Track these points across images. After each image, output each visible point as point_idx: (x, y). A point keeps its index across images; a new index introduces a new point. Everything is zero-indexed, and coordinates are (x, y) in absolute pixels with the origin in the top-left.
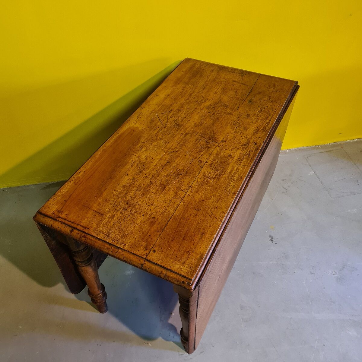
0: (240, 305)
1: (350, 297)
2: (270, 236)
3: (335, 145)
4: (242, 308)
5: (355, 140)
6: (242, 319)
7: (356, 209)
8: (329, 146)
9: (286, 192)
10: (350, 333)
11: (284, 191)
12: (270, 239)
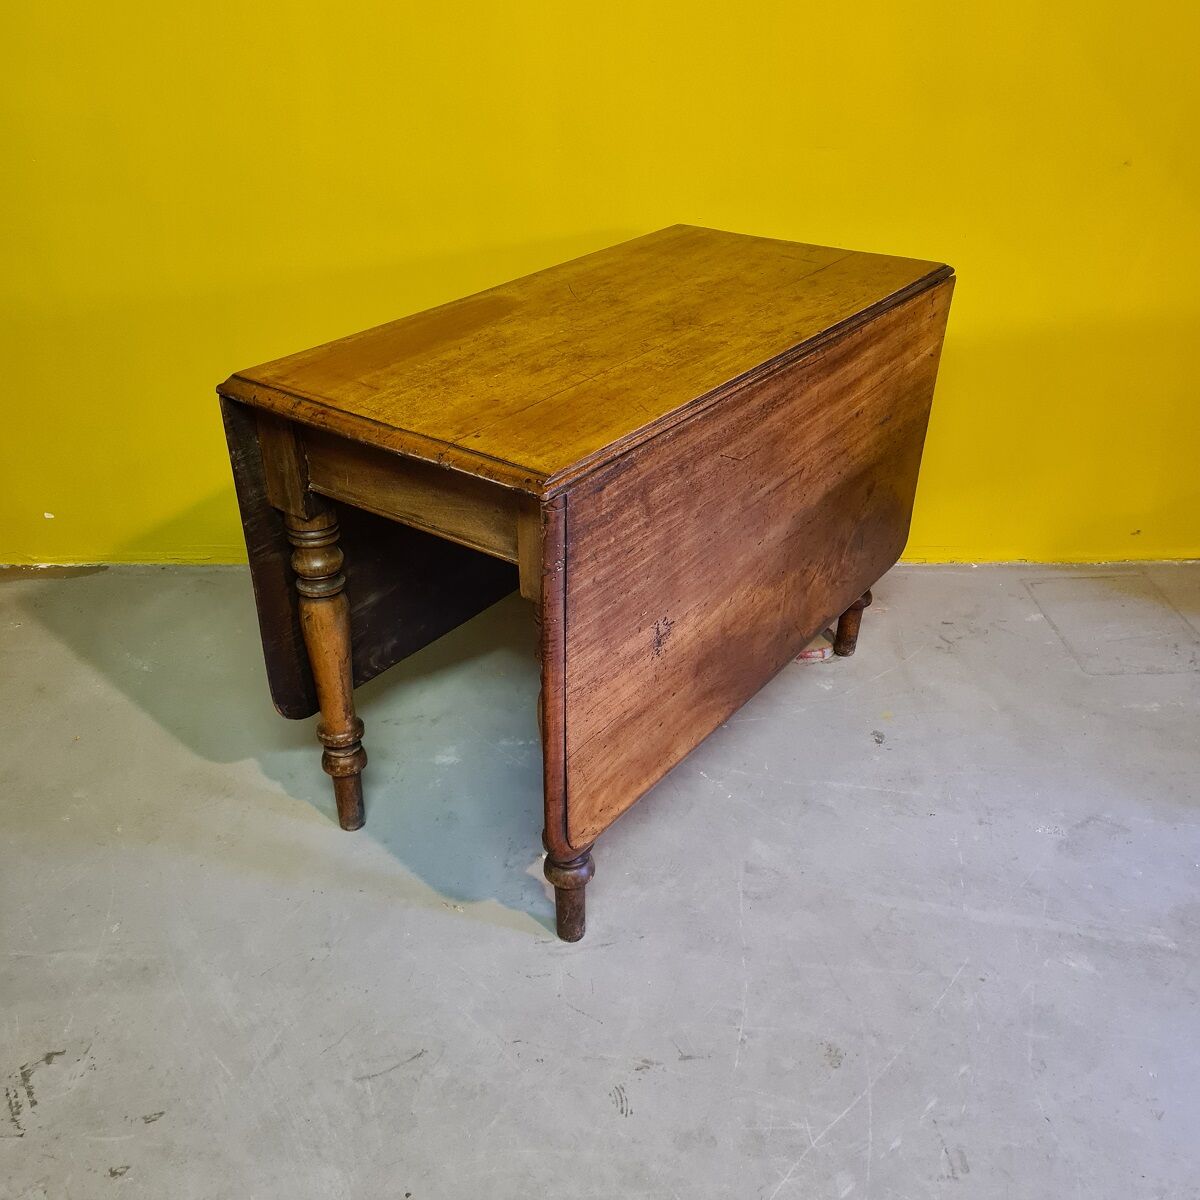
0: (747, 862)
1: (1091, 887)
2: (874, 733)
3: (1121, 568)
4: (749, 869)
5: (1189, 562)
6: (745, 893)
7: (1156, 705)
8: (1105, 568)
9: (949, 648)
10: (1073, 965)
11: (945, 645)
12: (873, 738)
